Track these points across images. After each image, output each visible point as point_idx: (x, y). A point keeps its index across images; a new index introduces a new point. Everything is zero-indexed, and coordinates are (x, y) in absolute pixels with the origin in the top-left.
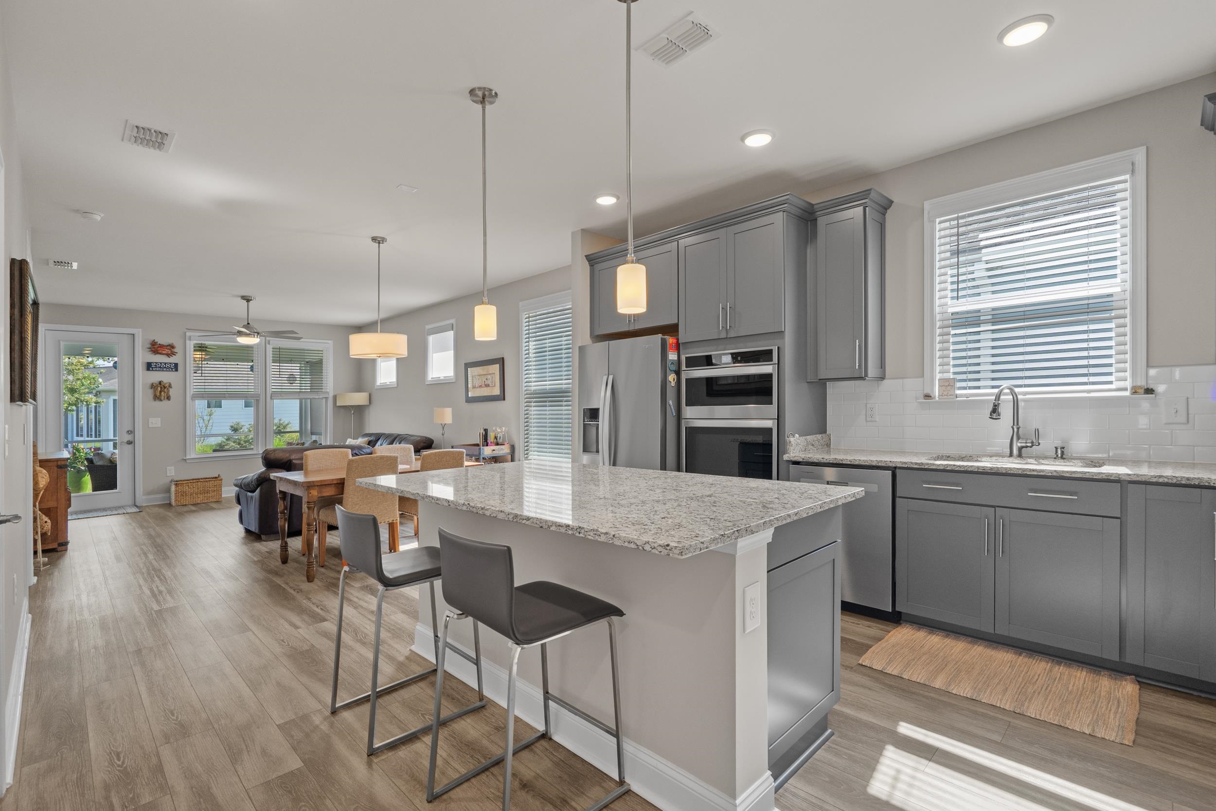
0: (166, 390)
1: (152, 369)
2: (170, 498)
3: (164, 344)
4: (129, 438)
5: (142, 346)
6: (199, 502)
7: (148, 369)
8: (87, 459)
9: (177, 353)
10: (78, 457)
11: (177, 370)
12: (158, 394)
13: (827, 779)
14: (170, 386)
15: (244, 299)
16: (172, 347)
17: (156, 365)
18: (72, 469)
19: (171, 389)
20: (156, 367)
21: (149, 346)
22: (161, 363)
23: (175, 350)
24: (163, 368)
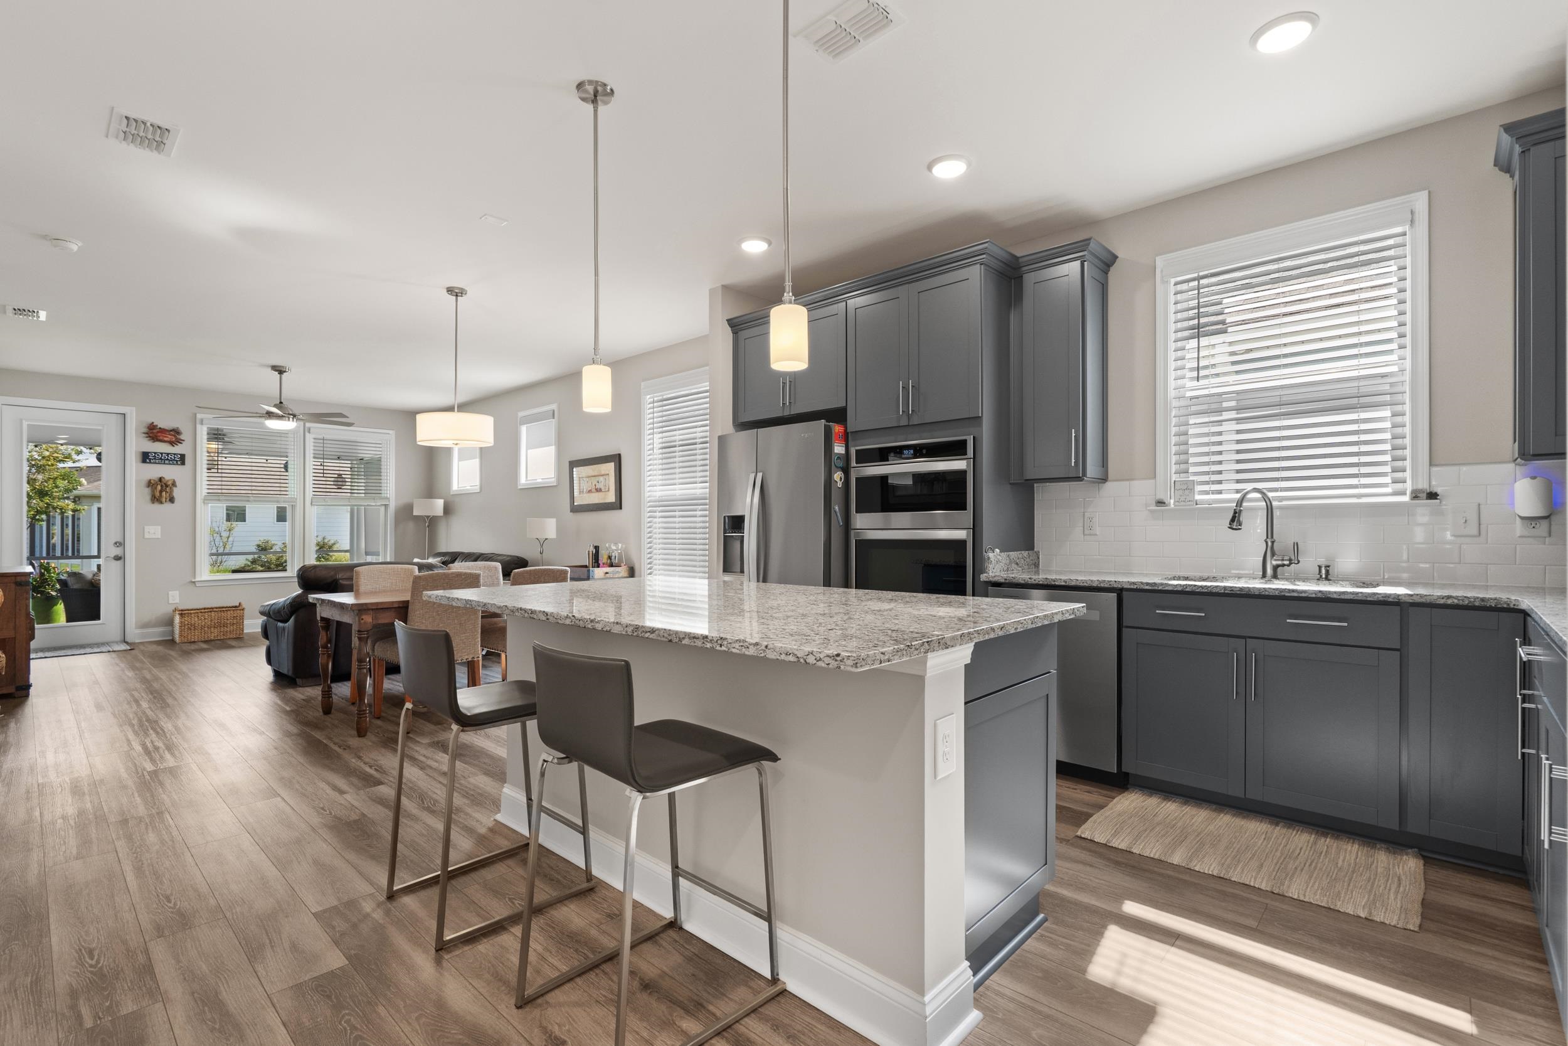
0: (168, 489)
1: (150, 461)
2: (173, 632)
3: (167, 428)
4: (118, 551)
5: (136, 430)
6: (212, 638)
8: (60, 581)
9: (183, 440)
10: (47, 579)
11: (183, 463)
12: (157, 494)
13: (1040, 974)
14: (174, 484)
15: (276, 370)
16: (176, 432)
17: (155, 456)
18: (39, 595)
19: (174, 489)
20: (155, 459)
21: (145, 430)
22: (162, 454)
23: (182, 437)
24: (165, 460)
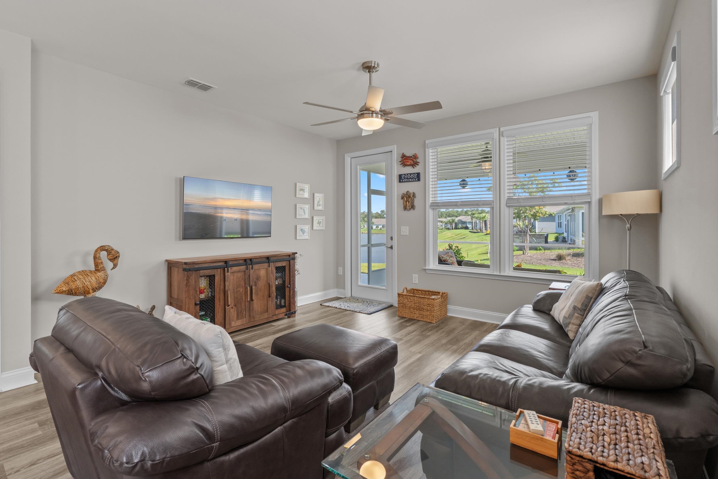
1: (402, 180)
3: (411, 156)
4: (392, 243)
5: (397, 161)
6: (415, 318)
7: (400, 182)
9: (419, 162)
11: (419, 180)
12: (405, 204)
14: (414, 196)
15: (366, 68)
16: (415, 157)
20: (405, 179)
21: (400, 159)
23: (418, 161)
24: (409, 179)
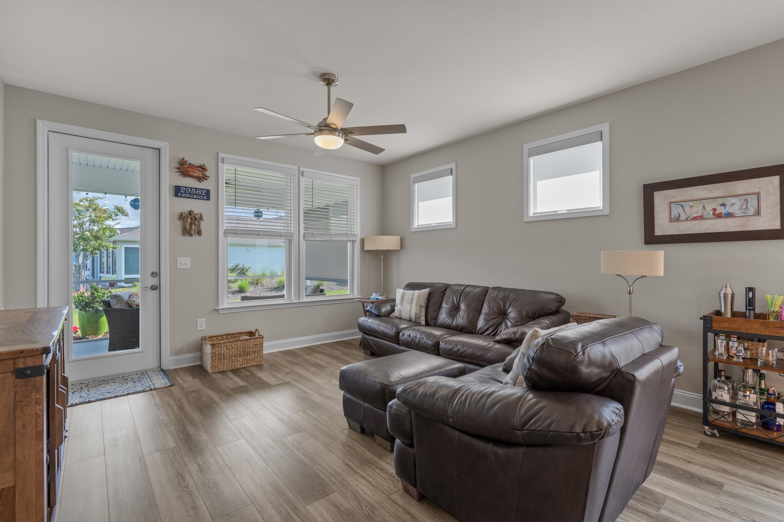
0: (197, 222)
1: (181, 195)
2: (201, 358)
3: (195, 164)
4: (153, 281)
5: (170, 165)
6: (238, 367)
7: (176, 195)
8: (105, 301)
9: (208, 177)
10: (96, 297)
11: (208, 199)
12: (188, 227)
14: (201, 218)
15: (325, 80)
16: (203, 168)
17: (185, 190)
18: (91, 309)
19: (202, 222)
20: (185, 193)
21: (177, 165)
22: (191, 188)
23: (207, 174)
24: (193, 194)
